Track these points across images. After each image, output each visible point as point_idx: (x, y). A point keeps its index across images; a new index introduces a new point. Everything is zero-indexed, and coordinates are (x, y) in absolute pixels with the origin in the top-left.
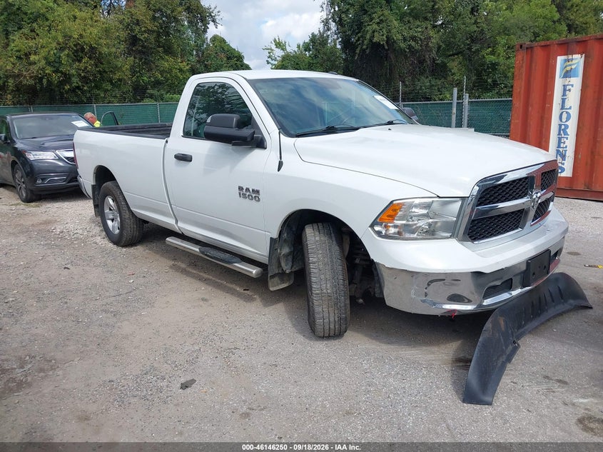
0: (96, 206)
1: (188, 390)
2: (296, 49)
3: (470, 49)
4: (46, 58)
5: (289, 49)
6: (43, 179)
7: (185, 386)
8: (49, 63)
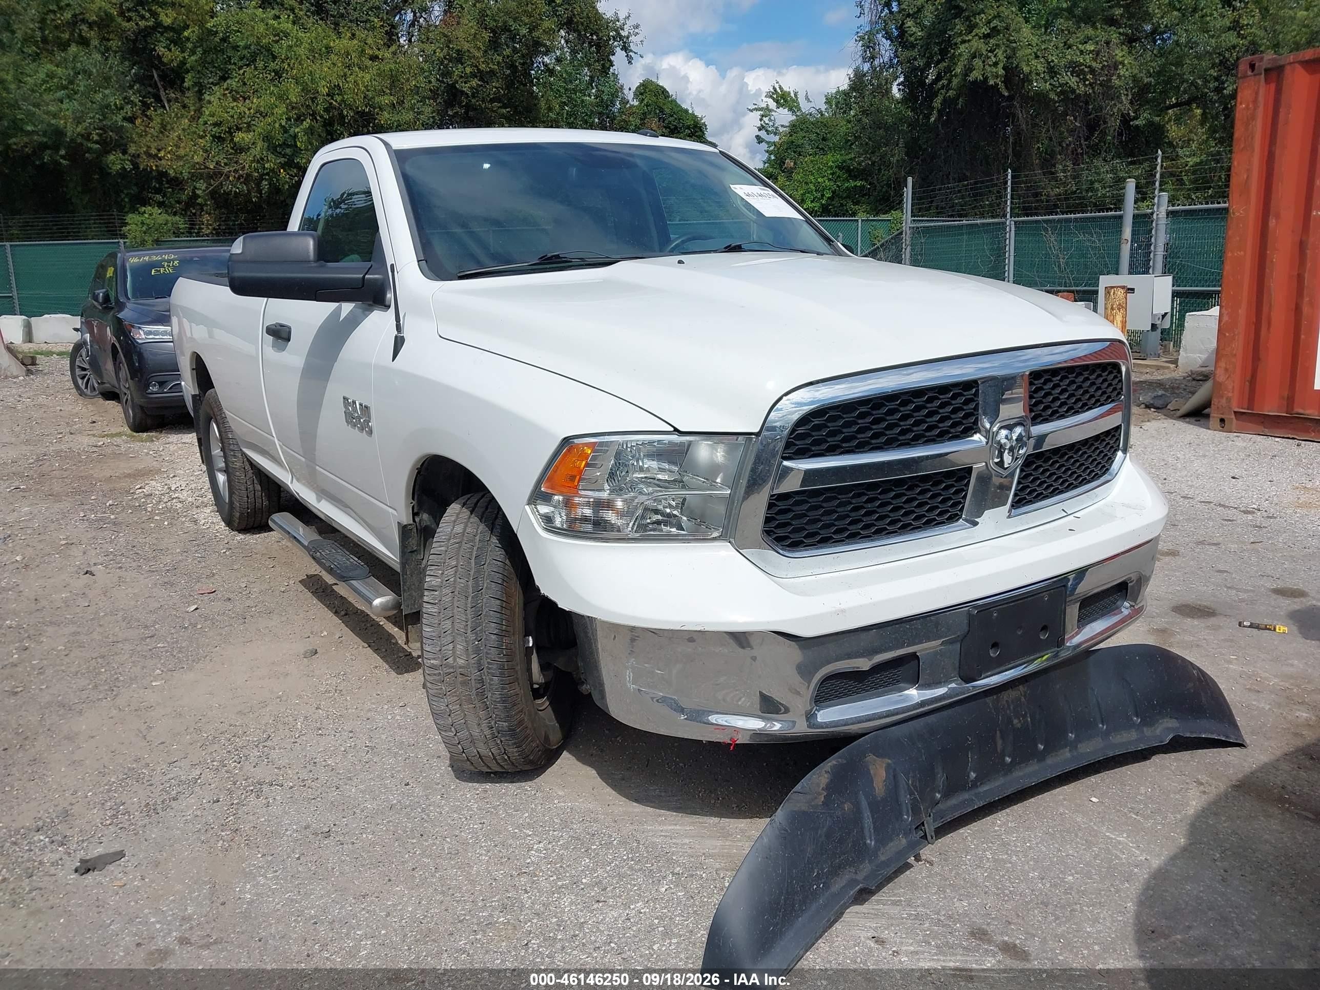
0: (199, 440)
1: (90, 877)
2: (824, 107)
3: (1218, 90)
4: (267, 138)
5: (805, 107)
6: (162, 384)
7: (86, 868)
8: (273, 149)
